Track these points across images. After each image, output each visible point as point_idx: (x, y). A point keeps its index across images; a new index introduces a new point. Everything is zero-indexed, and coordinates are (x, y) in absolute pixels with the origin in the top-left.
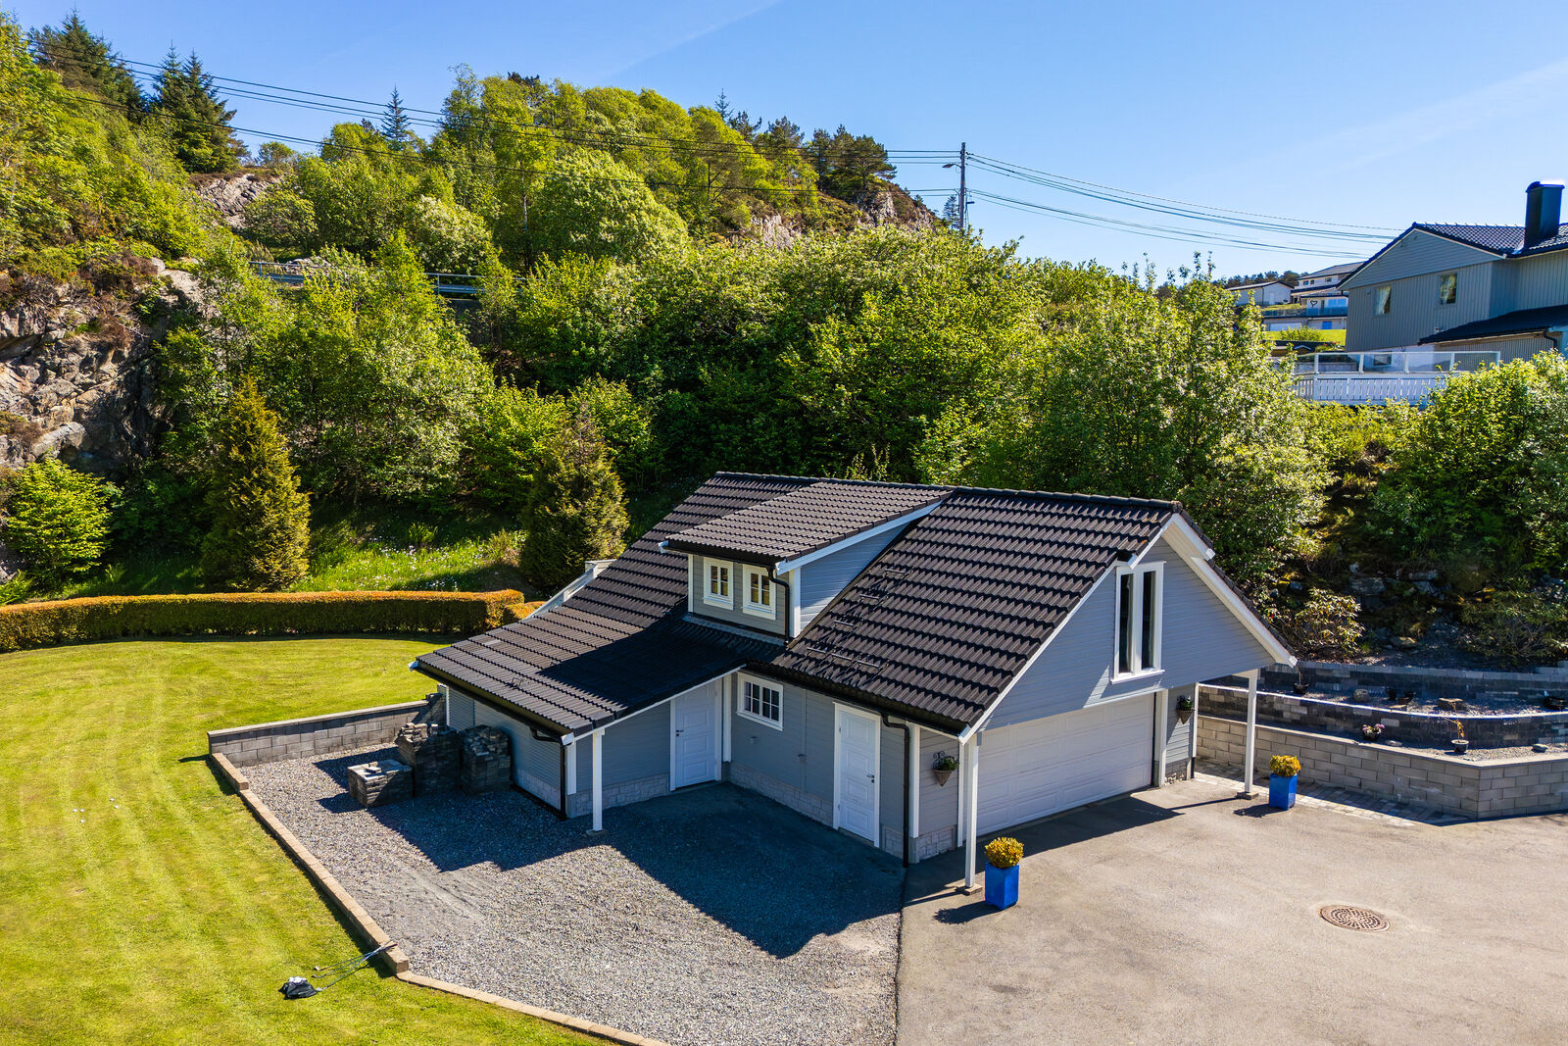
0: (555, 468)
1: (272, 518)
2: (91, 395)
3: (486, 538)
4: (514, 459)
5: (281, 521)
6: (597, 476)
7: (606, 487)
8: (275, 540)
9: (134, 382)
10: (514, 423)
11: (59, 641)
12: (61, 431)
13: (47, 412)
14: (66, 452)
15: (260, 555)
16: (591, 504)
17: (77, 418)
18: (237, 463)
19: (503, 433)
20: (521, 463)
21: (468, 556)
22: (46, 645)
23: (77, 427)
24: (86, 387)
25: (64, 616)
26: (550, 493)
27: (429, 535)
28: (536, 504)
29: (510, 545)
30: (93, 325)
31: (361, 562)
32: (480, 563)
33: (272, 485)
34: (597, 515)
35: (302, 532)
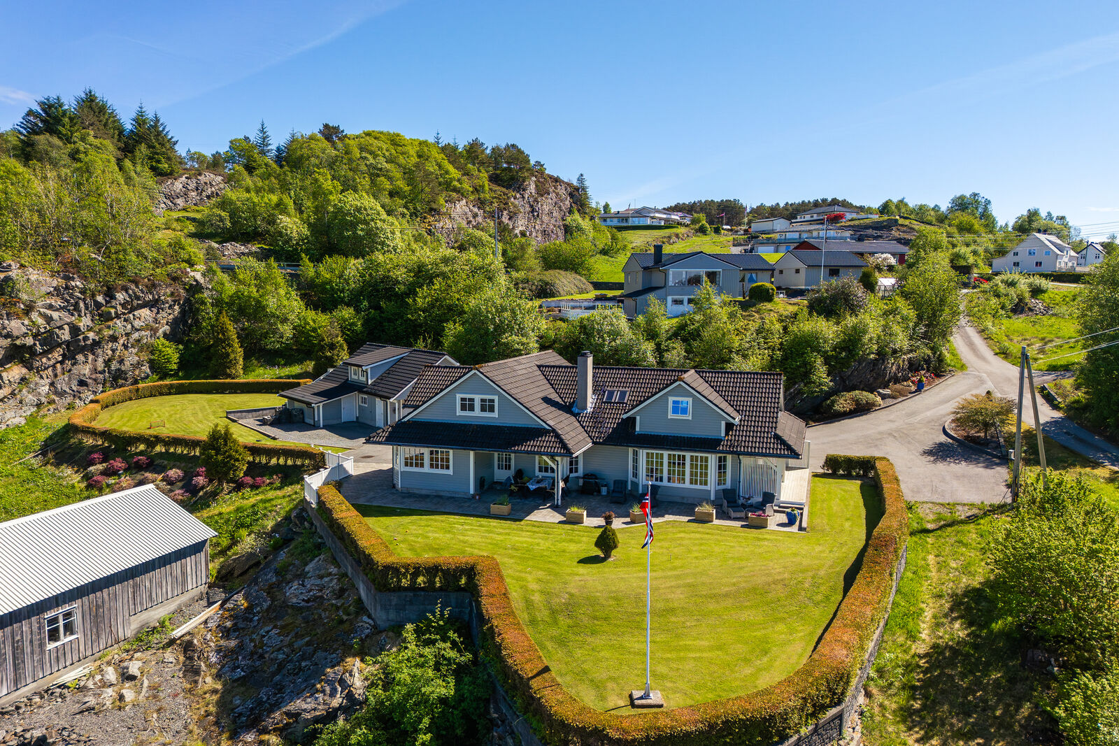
0: (323, 340)
1: (232, 356)
2: (171, 317)
3: (302, 363)
4: (312, 336)
5: (235, 357)
6: (338, 343)
7: (341, 346)
8: (233, 364)
9: (183, 312)
10: (312, 323)
11: (170, 394)
12: (163, 329)
13: (159, 323)
14: (165, 336)
15: (229, 368)
16: (336, 352)
17: (167, 324)
18: (221, 339)
19: (308, 327)
20: (314, 337)
21: (296, 369)
22: (167, 395)
23: (168, 327)
24: (170, 314)
25: (171, 386)
26: (322, 348)
27: (283, 362)
28: (317, 352)
29: (310, 366)
30: (172, 294)
31: (261, 371)
32: (300, 371)
33: (232, 346)
34: (338, 355)
35: (241, 361)
